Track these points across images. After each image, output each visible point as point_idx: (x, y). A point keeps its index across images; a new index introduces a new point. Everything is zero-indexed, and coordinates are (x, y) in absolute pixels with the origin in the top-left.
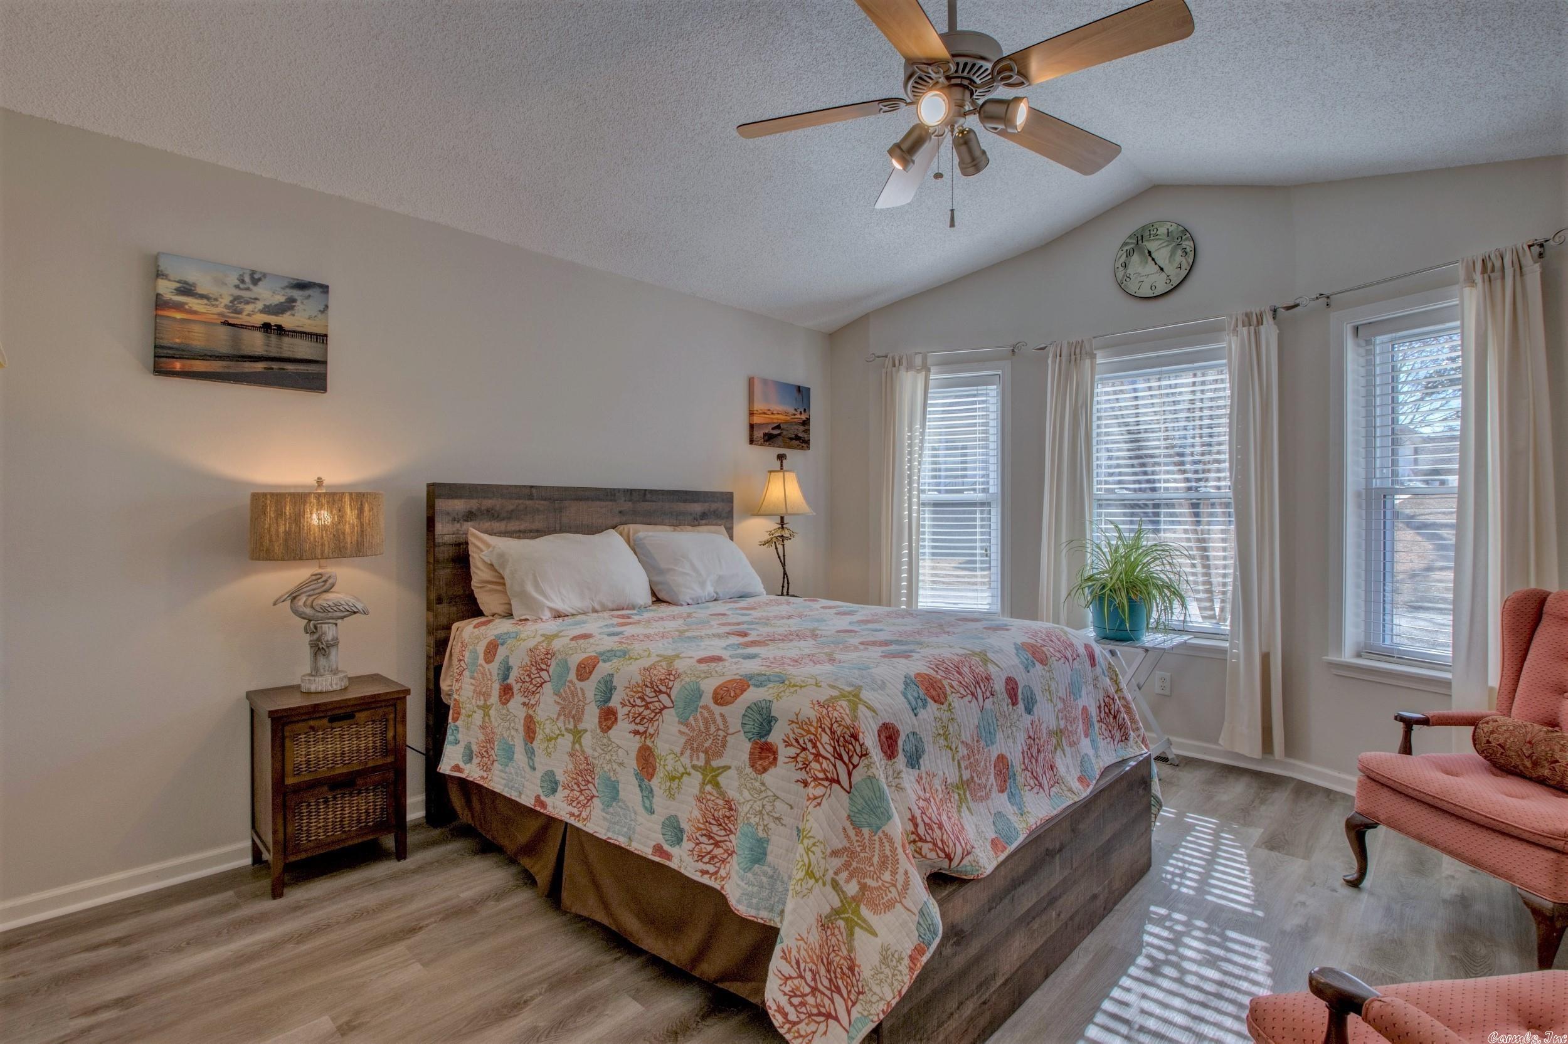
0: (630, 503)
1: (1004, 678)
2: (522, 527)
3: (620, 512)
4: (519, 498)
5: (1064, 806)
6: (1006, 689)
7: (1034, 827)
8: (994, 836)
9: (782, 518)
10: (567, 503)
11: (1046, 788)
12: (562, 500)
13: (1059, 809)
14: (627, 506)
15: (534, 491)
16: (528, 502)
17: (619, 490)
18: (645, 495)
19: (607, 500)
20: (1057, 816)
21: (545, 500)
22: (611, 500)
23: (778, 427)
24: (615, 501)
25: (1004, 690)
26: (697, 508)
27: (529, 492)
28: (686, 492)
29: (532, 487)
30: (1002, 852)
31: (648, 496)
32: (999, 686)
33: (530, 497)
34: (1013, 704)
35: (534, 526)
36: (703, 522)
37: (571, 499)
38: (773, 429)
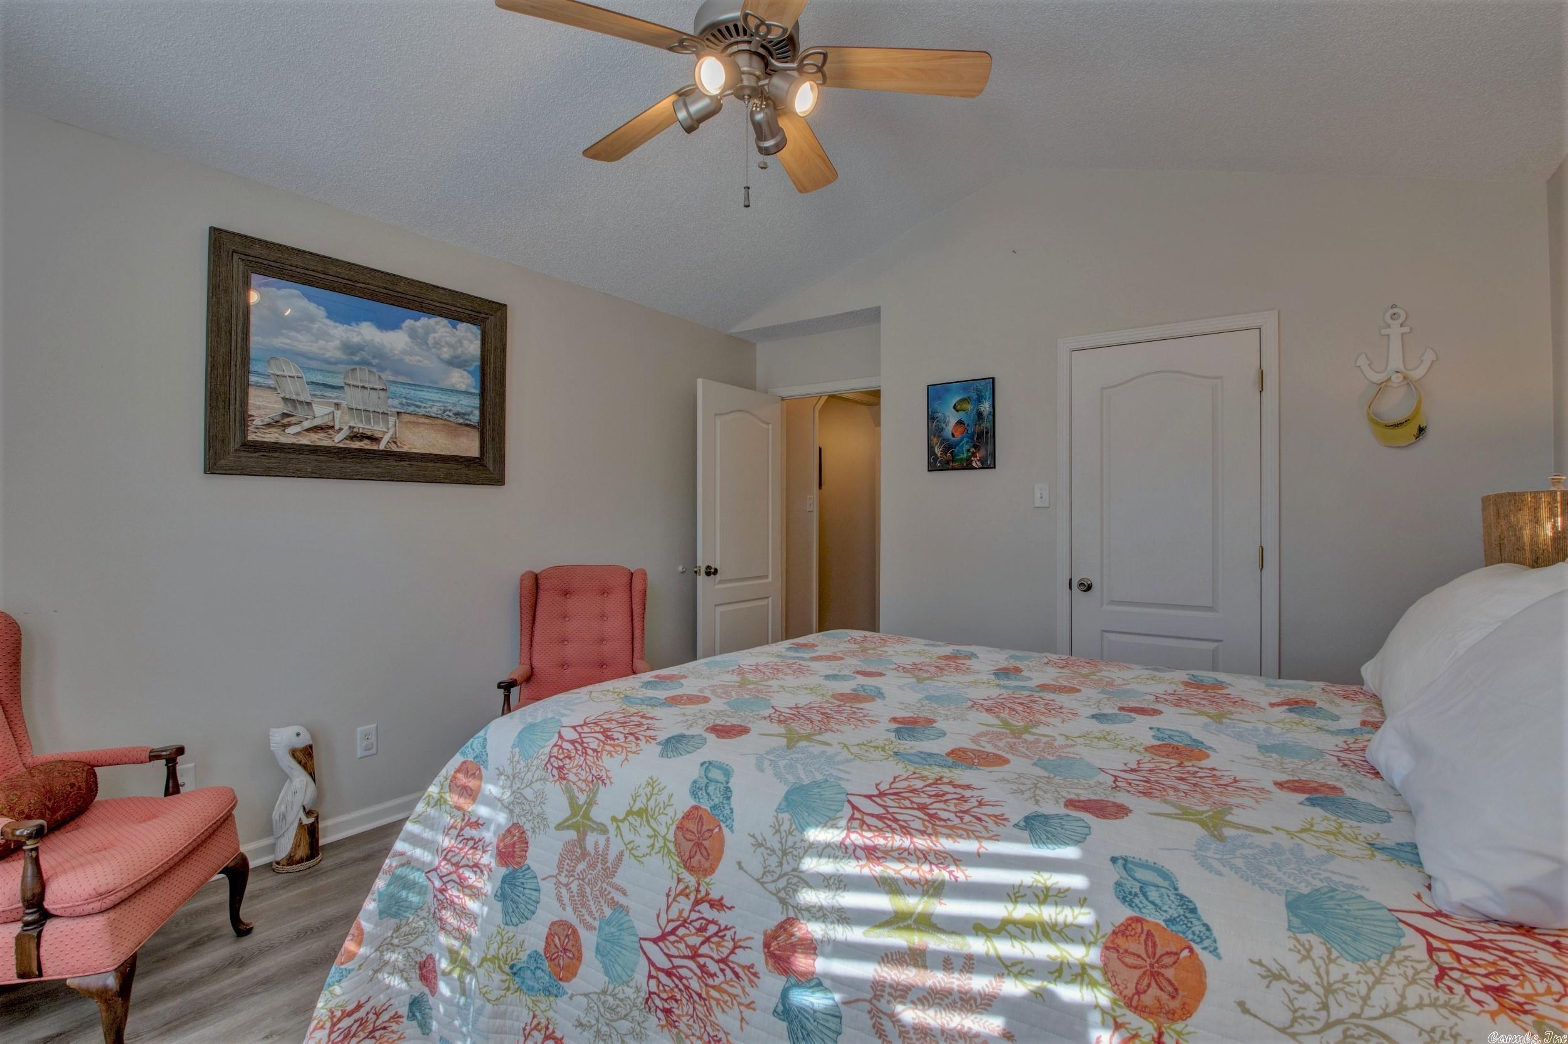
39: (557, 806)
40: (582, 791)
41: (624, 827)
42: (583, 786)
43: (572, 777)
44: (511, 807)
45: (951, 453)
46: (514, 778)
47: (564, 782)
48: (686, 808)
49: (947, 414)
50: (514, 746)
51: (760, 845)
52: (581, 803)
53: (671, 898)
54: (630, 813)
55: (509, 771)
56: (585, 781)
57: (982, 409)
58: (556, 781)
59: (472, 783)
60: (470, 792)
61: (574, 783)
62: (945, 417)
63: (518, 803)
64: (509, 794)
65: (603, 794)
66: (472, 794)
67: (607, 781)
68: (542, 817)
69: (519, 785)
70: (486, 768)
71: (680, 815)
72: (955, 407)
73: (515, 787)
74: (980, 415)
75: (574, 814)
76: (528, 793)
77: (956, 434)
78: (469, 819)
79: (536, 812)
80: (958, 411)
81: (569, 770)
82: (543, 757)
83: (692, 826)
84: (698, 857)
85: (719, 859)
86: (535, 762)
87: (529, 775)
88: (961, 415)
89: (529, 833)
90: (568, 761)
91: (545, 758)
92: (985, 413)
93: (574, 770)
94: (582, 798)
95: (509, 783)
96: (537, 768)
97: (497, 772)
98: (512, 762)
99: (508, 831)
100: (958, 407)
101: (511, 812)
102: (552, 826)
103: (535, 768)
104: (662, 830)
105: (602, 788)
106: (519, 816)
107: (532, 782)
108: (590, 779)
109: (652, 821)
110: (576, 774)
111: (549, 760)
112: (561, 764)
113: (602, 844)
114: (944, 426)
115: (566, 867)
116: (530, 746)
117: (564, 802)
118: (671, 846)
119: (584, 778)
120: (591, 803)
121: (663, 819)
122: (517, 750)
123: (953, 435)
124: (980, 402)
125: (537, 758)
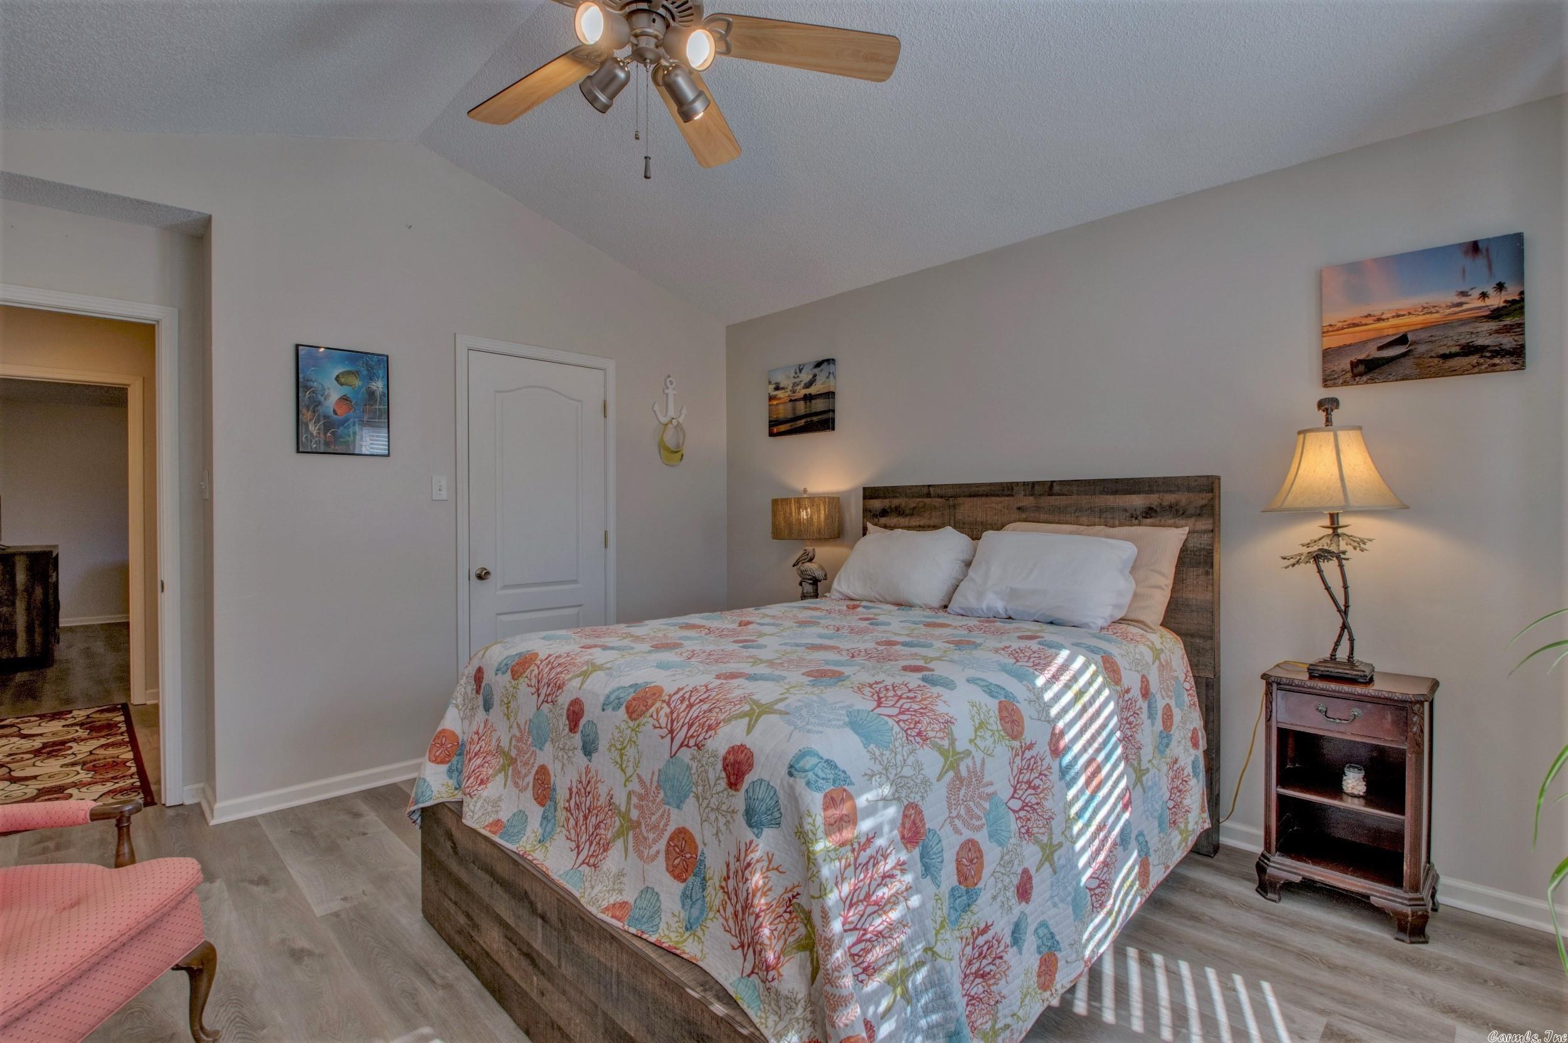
0: (1031, 498)
1: (574, 697)
2: (922, 523)
3: (1019, 508)
4: (920, 497)
5: (569, 887)
6: (568, 709)
7: (530, 858)
8: (504, 820)
9: (1333, 517)
10: (960, 500)
11: (582, 857)
12: (955, 497)
13: (562, 882)
14: (1028, 501)
15: (931, 489)
16: (927, 500)
17: (1017, 483)
18: (1050, 488)
19: (1003, 495)
20: (552, 881)
21: (941, 497)
22: (1008, 496)
23: (1402, 340)
24: (1013, 496)
25: (566, 707)
26: (1138, 501)
27: (927, 491)
28: (1117, 481)
29: (929, 486)
30: (490, 831)
31: (1056, 488)
32: (564, 699)
33: (928, 495)
34: (571, 730)
35: (932, 523)
36: (1148, 521)
37: (965, 496)
38: (1380, 348)
39: (930, 761)
40: (942, 738)
41: (978, 741)
42: (942, 734)
43: (931, 734)
44: (897, 795)
45: (333, 433)
46: (887, 770)
47: (928, 742)
48: (997, 706)
49: (327, 385)
50: (866, 746)
51: (1030, 702)
52: (946, 747)
53: (1011, 763)
54: (976, 730)
55: (877, 768)
56: (940, 730)
57: (374, 388)
58: (922, 746)
59: (845, 809)
60: (846, 819)
61: (935, 737)
62: (324, 389)
63: (902, 787)
64: (888, 787)
65: (956, 730)
66: (851, 819)
67: (953, 721)
68: (926, 782)
69: (894, 772)
70: (852, 784)
71: (997, 713)
72: (337, 378)
73: (892, 777)
74: (371, 394)
75: (946, 759)
76: (907, 771)
77: (339, 412)
78: (859, 843)
79: (919, 781)
80: (342, 384)
81: (925, 730)
82: (900, 735)
83: (1005, 714)
84: (1016, 727)
85: (1023, 721)
86: (897, 744)
87: (899, 757)
88: (345, 390)
89: (920, 803)
90: (919, 726)
91: (902, 735)
92: (378, 394)
93: (929, 729)
94: (946, 743)
95: (884, 777)
96: (903, 746)
97: (867, 778)
98: (876, 759)
99: (905, 816)
100: (343, 380)
101: (899, 799)
102: (934, 781)
103: (900, 748)
104: (994, 727)
105: (953, 727)
106: (907, 796)
107: (905, 761)
108: (942, 726)
109: (988, 726)
110: (932, 730)
111: (907, 734)
112: (917, 731)
113: (971, 764)
114: (322, 399)
115: (953, 802)
116: (881, 735)
117: (936, 754)
118: (1002, 733)
119: (938, 729)
120: (953, 742)
121: (992, 720)
122: (872, 746)
123: (335, 411)
124: (371, 379)
125: (896, 739)
